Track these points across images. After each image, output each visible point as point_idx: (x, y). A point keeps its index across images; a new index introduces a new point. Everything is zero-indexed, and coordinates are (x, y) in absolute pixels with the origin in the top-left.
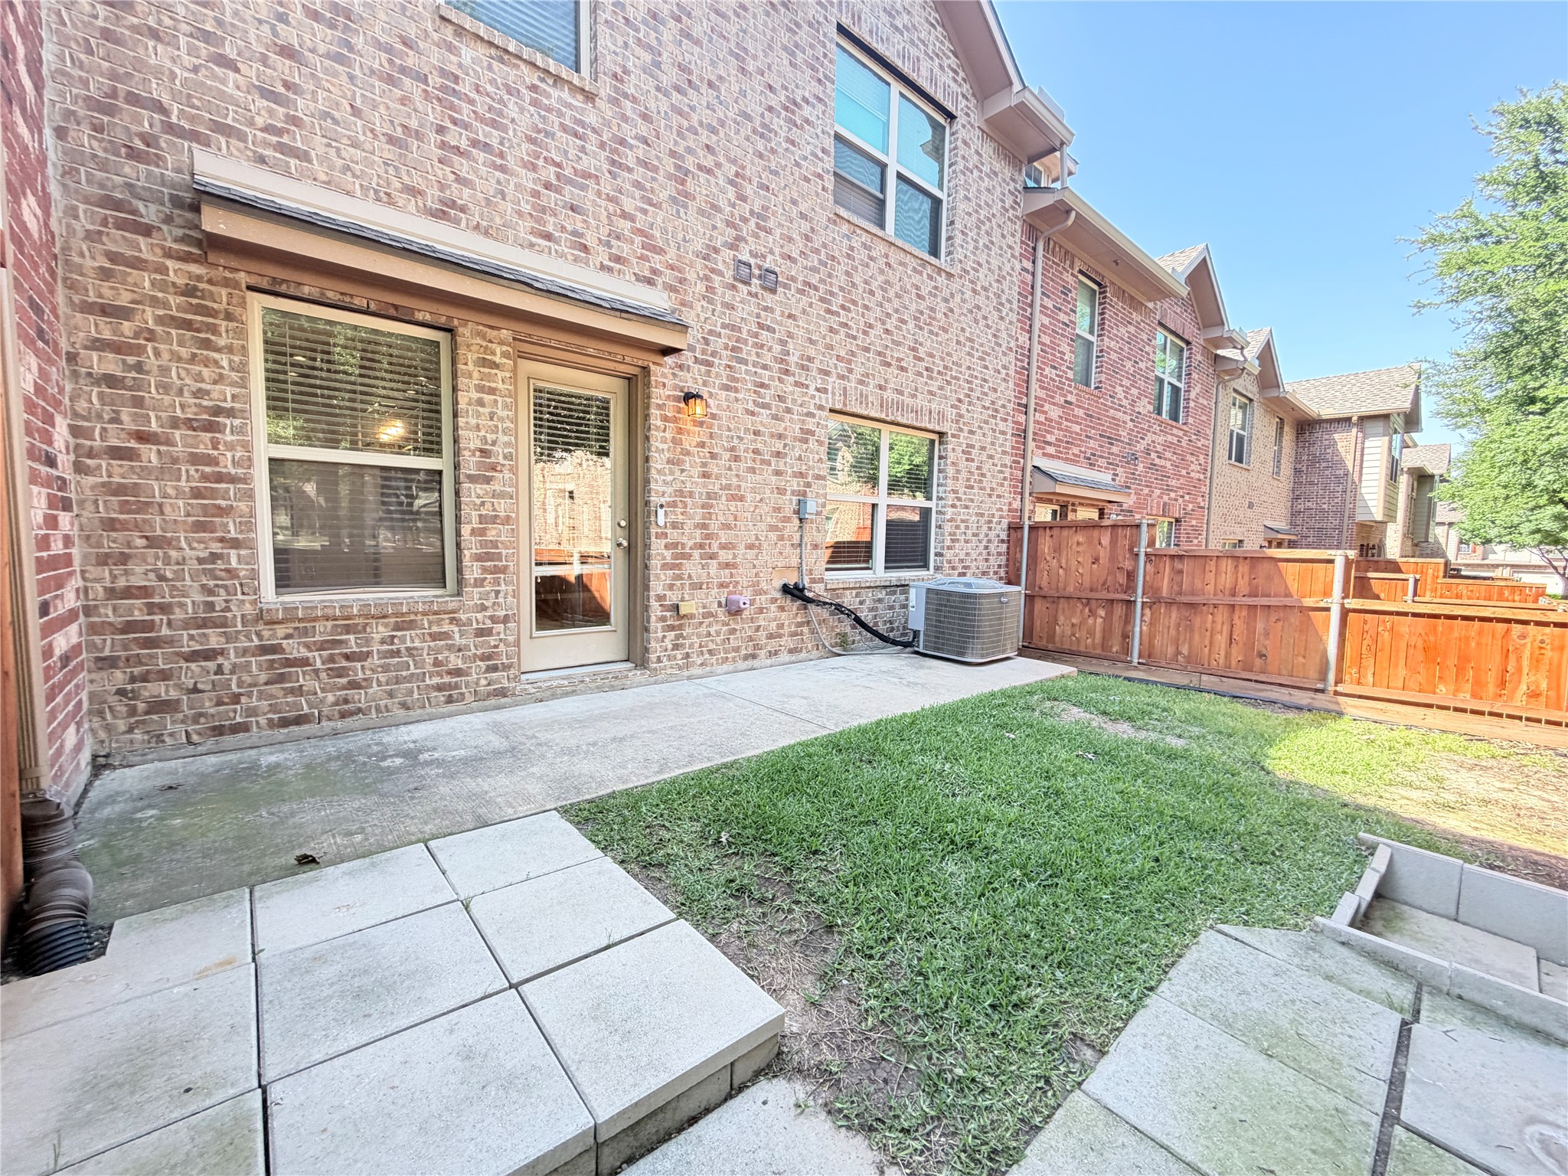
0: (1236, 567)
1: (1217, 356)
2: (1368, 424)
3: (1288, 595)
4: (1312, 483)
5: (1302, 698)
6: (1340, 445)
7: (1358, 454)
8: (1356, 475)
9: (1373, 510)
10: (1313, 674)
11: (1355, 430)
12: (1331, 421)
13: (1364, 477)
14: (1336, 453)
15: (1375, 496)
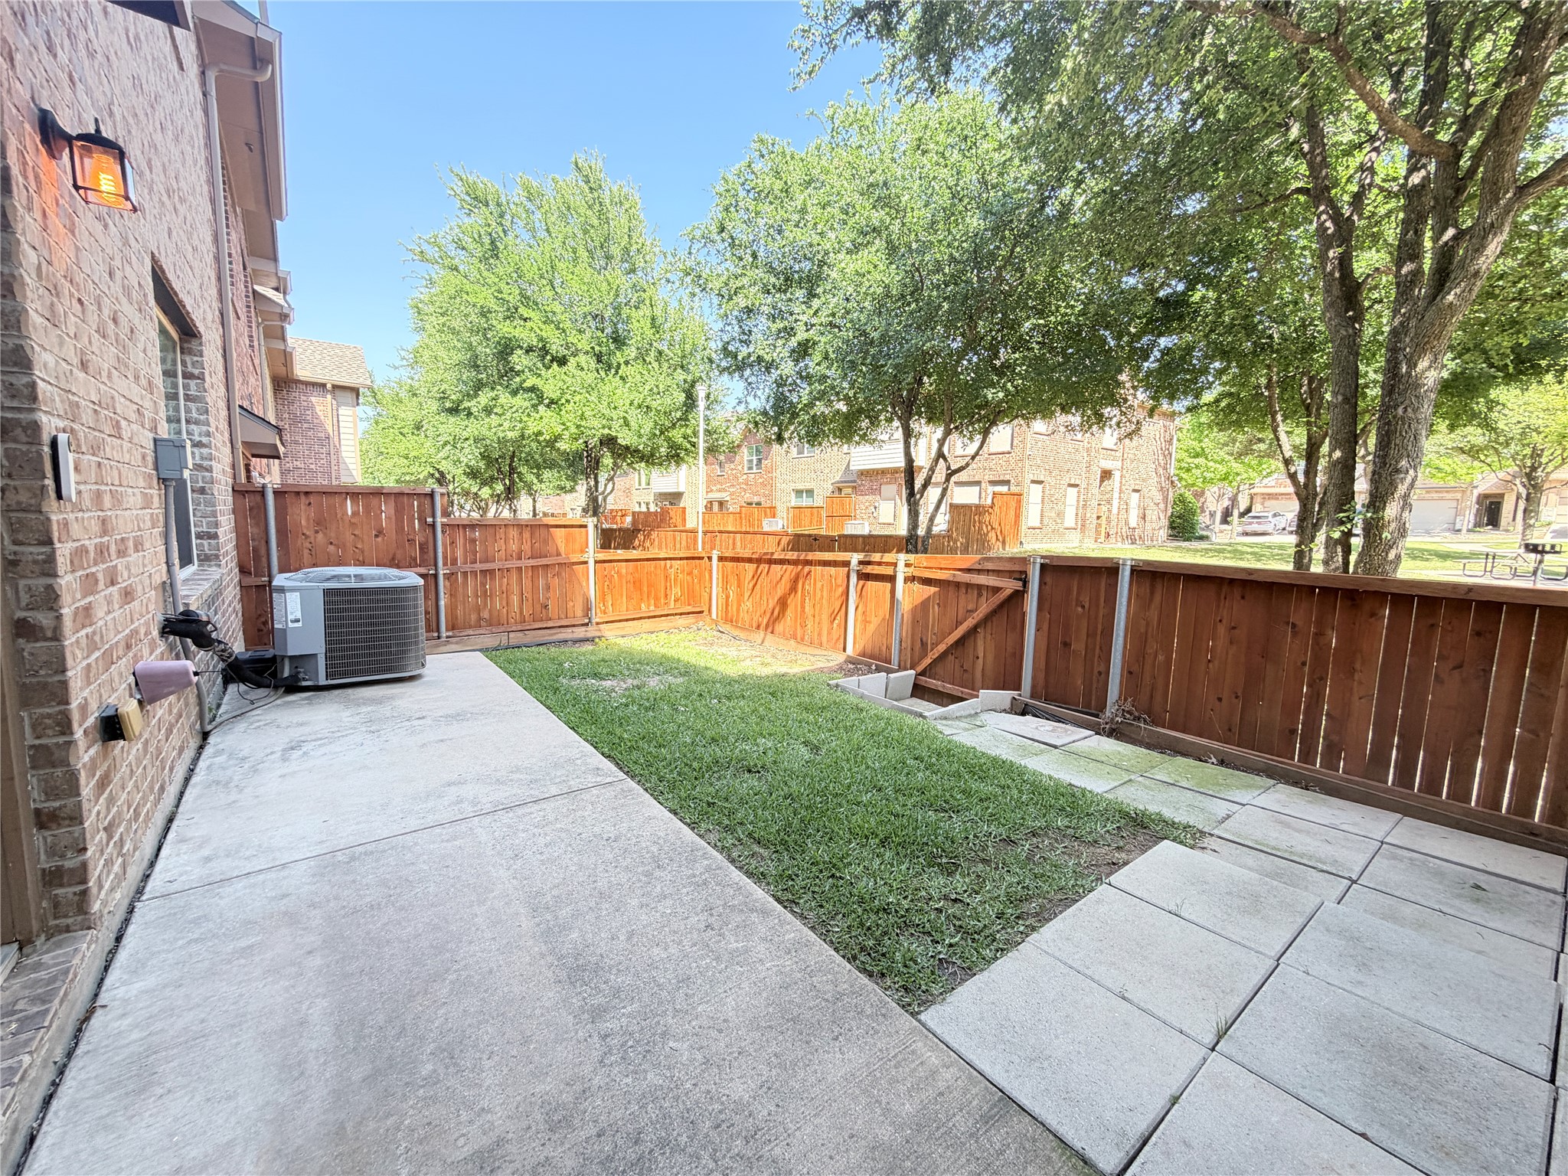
0: (521, 533)
1: (254, 292)
2: (338, 393)
3: (559, 554)
4: (296, 443)
5: (580, 632)
6: (318, 409)
7: (335, 419)
8: (336, 439)
9: (354, 473)
10: (579, 613)
11: (329, 396)
12: (307, 384)
13: (342, 442)
14: (315, 416)
15: (353, 460)
